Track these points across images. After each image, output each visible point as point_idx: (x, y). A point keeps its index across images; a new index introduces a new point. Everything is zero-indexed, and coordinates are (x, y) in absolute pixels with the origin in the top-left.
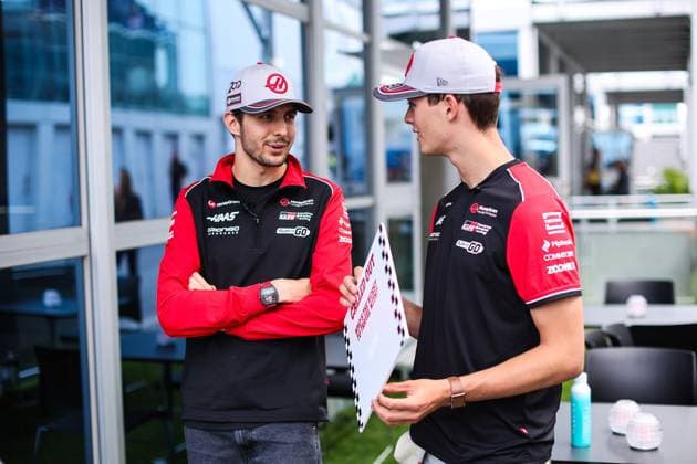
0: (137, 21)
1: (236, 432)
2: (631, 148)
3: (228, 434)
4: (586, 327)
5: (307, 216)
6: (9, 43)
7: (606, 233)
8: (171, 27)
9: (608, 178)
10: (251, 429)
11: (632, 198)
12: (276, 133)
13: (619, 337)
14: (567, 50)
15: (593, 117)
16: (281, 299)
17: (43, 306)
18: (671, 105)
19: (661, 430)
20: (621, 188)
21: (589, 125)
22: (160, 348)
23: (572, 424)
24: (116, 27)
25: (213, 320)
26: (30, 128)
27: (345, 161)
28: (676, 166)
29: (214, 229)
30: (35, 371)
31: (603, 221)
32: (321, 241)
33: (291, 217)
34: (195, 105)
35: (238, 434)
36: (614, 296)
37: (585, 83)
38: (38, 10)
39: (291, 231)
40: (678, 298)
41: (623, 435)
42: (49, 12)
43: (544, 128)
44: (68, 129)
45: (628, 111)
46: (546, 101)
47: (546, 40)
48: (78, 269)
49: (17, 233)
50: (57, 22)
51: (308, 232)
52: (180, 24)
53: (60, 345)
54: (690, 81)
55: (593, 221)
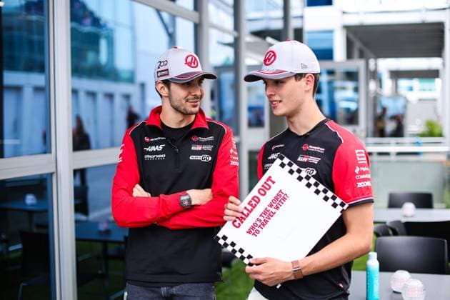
0: (88, 21)
1: (162, 289)
2: (405, 107)
3: (157, 289)
4: (375, 223)
5: (209, 148)
6: (5, 34)
7: (389, 162)
8: (110, 25)
9: (390, 126)
10: (172, 287)
11: (406, 140)
12: (193, 94)
13: (397, 229)
14: (365, 44)
15: (381, 87)
16: (193, 203)
17: (26, 205)
18: (432, 80)
19: (424, 290)
20: (398, 132)
21: (378, 92)
22: (100, 232)
23: (367, 285)
24: (75, 25)
25: (149, 217)
26: (18, 89)
27: (221, 113)
28: (434, 118)
29: (148, 156)
30: (19, 246)
31: (387, 154)
32: (218, 164)
33: (199, 148)
34: (125, 75)
35: (164, 290)
36: (394, 203)
37: (376, 65)
38: (24, 13)
39: (199, 158)
40: (435, 204)
41: (400, 293)
42: (32, 14)
43: (349, 93)
44: (43, 91)
45: (404, 83)
46: (351, 76)
47: (351, 36)
48: (49, 181)
49: (9, 157)
50: (37, 21)
51: (210, 159)
52: (116, 23)
53: (35, 230)
54: (444, 65)
55: (380, 154)
